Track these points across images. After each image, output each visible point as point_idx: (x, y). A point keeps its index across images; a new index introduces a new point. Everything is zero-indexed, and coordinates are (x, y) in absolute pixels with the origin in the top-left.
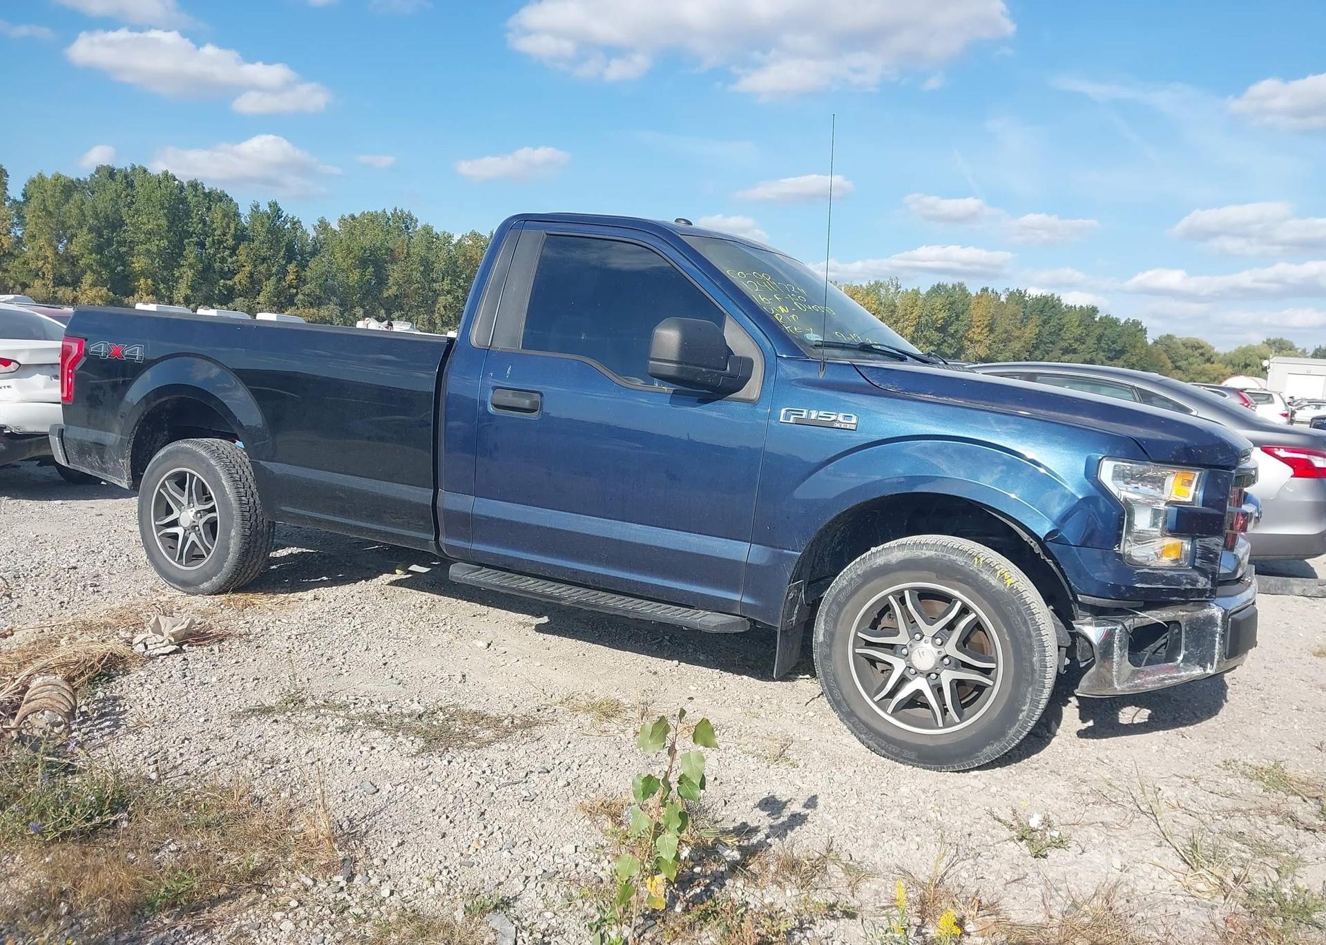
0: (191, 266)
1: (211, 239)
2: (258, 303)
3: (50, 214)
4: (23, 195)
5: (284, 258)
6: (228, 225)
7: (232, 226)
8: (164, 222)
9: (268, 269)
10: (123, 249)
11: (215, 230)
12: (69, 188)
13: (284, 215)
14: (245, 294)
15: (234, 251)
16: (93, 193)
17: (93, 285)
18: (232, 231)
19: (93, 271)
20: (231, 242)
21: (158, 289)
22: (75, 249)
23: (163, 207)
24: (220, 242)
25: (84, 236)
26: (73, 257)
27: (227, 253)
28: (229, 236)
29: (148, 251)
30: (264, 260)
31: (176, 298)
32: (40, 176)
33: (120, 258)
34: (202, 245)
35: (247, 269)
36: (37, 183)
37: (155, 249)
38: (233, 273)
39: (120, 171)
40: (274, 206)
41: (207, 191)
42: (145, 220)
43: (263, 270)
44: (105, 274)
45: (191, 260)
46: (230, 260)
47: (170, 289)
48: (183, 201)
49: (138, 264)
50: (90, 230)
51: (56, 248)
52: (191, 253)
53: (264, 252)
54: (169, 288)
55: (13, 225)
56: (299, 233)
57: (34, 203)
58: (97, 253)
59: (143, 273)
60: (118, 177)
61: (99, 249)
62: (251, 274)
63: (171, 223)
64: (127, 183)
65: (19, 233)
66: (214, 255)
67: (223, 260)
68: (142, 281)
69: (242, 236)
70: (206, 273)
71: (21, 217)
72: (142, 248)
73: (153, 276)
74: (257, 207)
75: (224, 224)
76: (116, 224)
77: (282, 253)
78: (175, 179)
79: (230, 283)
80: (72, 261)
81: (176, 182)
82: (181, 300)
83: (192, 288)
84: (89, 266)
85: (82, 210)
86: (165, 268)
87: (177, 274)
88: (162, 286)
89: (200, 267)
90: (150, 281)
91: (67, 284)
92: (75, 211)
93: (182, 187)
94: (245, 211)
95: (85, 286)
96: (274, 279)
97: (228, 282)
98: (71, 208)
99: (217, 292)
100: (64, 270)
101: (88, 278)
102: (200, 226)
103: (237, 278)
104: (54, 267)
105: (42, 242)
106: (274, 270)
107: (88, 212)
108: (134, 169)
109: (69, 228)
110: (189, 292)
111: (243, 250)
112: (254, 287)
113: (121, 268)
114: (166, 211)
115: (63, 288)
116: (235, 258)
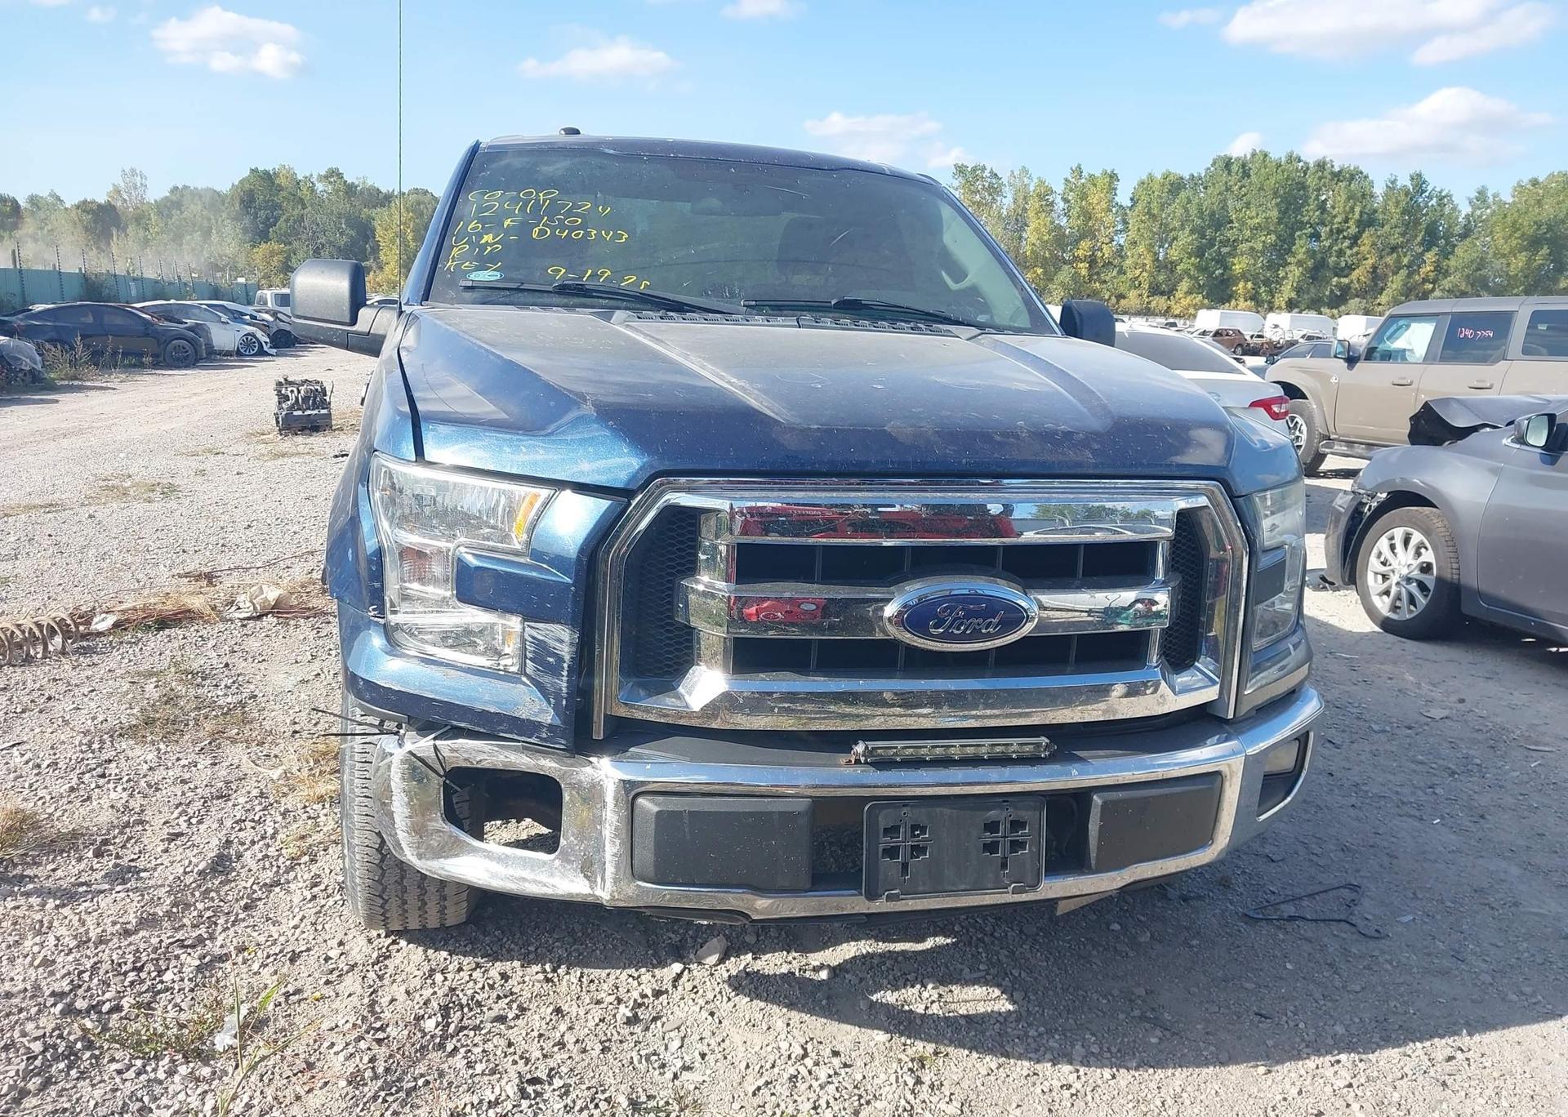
0: (1300, 263)
1: (1328, 229)
2: (1379, 304)
3: (1153, 217)
4: (1132, 199)
5: (1421, 244)
6: (1352, 209)
7: (1358, 209)
8: (1274, 214)
9: (1398, 261)
10: (1225, 250)
11: (1335, 216)
12: (1176, 186)
13: (1430, 188)
14: (1362, 294)
15: (1355, 240)
16: (1205, 188)
17: (1189, 292)
18: (1357, 216)
19: (1190, 277)
20: (1353, 230)
21: (1257, 292)
22: (1174, 254)
23: (1276, 194)
24: (1339, 231)
25: (1185, 238)
26: (1171, 263)
27: (1347, 243)
28: (1351, 223)
29: (1252, 248)
30: (1394, 249)
31: (1277, 303)
32: (1151, 177)
33: (1221, 261)
34: (1316, 236)
35: (1370, 261)
36: (1145, 185)
37: (1259, 247)
38: (1351, 268)
39: (1238, 159)
40: (1419, 181)
41: (1337, 169)
42: (1254, 213)
43: (1391, 262)
44: (1202, 280)
45: (1300, 256)
46: (1349, 252)
47: (1271, 293)
48: (1303, 186)
49: (1239, 265)
50: (1192, 232)
51: (1156, 254)
52: (1301, 247)
53: (1396, 239)
54: (1271, 291)
55: (1117, 232)
56: (1447, 210)
57: (1139, 207)
58: (1196, 257)
59: (1244, 276)
60: (1234, 168)
61: (1200, 252)
62: (1375, 268)
63: (1284, 213)
64: (1244, 172)
65: (1122, 242)
66: (1330, 247)
67: (1341, 253)
68: (1241, 284)
69: (1368, 221)
70: (1317, 270)
71: (1125, 222)
72: (1244, 247)
73: (1255, 279)
74: (1393, 182)
75: (1347, 208)
76: (1219, 221)
77: (1419, 239)
78: (1300, 161)
79: (1345, 281)
80: (1168, 266)
81: (1301, 164)
82: (1283, 305)
83: (1298, 290)
84: (1186, 272)
85: (1187, 210)
86: (1269, 268)
87: (1282, 274)
88: (1263, 289)
89: (1310, 263)
90: (1250, 285)
91: (1162, 293)
92: (1180, 212)
93: (1308, 168)
94: (1379, 189)
95: (1179, 294)
96: (1403, 272)
97: (1343, 280)
98: (1176, 208)
99: (1327, 293)
100: (1161, 278)
101: (1184, 285)
102: (1317, 213)
103: (1355, 275)
104: (1151, 274)
105: (1141, 249)
106: (1405, 261)
107: (1193, 211)
108: (1254, 155)
109: (1171, 230)
110: (1293, 295)
111: (1366, 238)
112: (1376, 285)
113: (1221, 271)
114: (1279, 200)
115: (1157, 298)
116: (1355, 249)
